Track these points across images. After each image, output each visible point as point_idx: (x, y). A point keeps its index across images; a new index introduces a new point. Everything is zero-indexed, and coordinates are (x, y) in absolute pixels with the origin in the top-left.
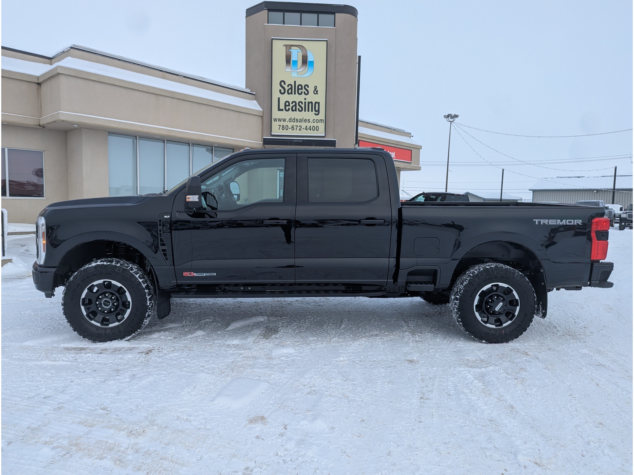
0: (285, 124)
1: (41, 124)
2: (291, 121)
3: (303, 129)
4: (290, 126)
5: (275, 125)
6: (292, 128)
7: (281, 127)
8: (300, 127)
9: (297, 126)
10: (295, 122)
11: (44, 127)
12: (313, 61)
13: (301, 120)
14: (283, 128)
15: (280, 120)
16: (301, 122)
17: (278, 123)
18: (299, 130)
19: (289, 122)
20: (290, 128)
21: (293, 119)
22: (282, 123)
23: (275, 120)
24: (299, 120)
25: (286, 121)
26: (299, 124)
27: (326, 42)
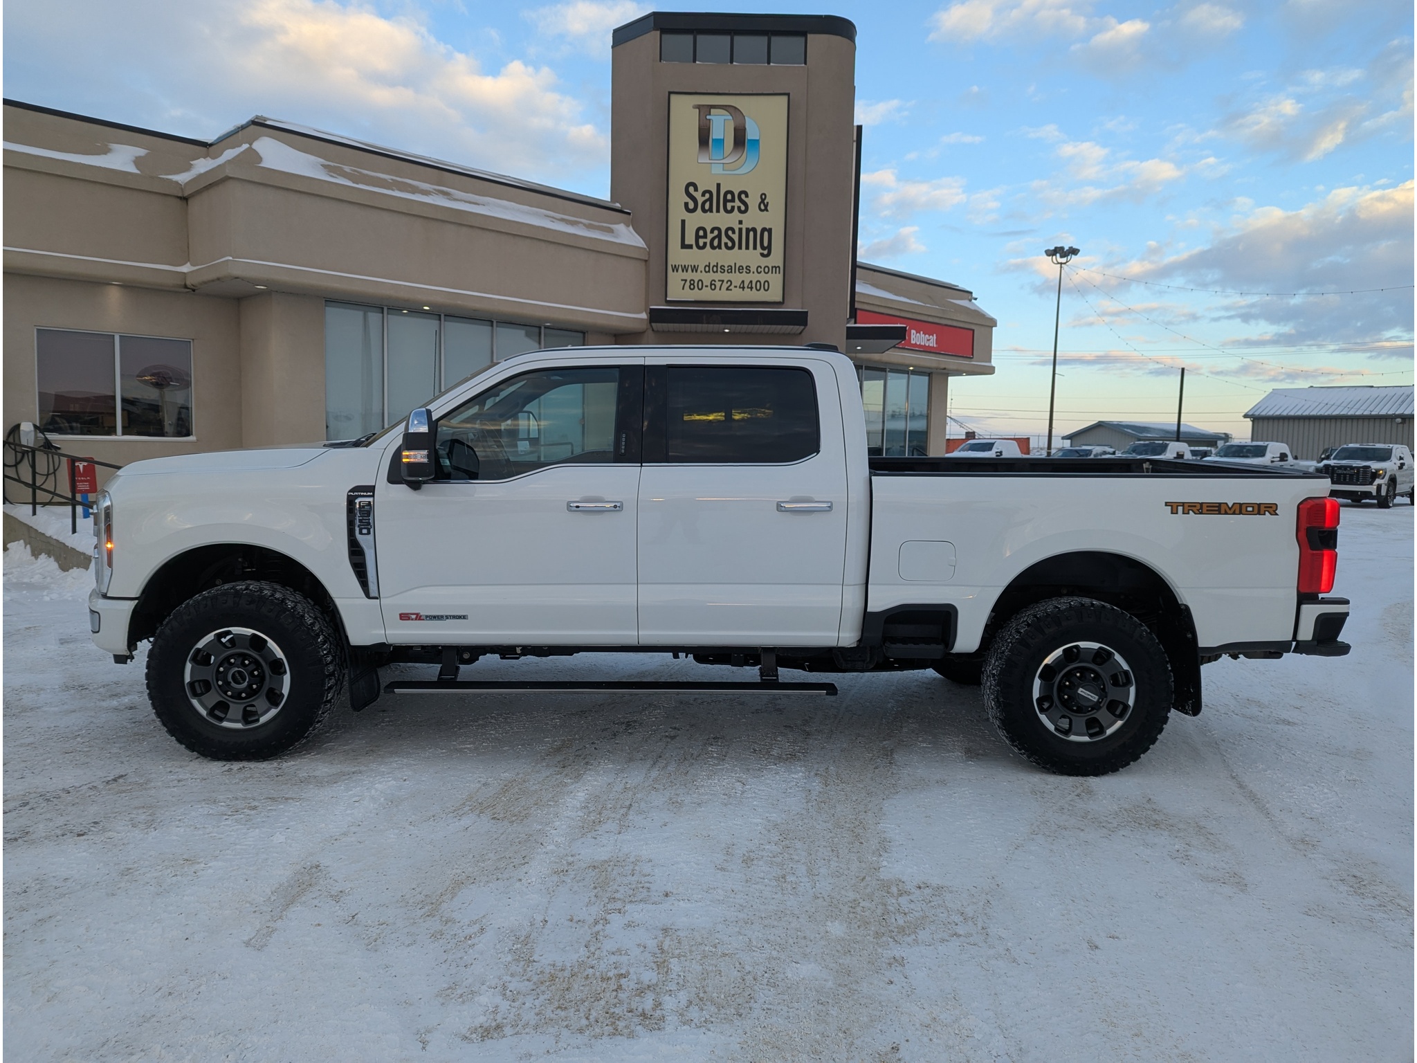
0: (696, 276)
1: (188, 283)
2: (709, 271)
3: (736, 287)
4: (707, 282)
5: (675, 279)
6: (711, 285)
7: (688, 284)
8: (729, 283)
9: (723, 281)
10: (717, 272)
11: (194, 290)
12: (758, 138)
14: (692, 287)
15: (685, 269)
16: (731, 272)
17: (681, 275)
18: (727, 289)
19: (706, 272)
20: (707, 286)
21: (714, 266)
22: (689, 275)
23: (675, 269)
24: (726, 269)
25: (699, 271)
26: (726, 276)
27: (785, 98)
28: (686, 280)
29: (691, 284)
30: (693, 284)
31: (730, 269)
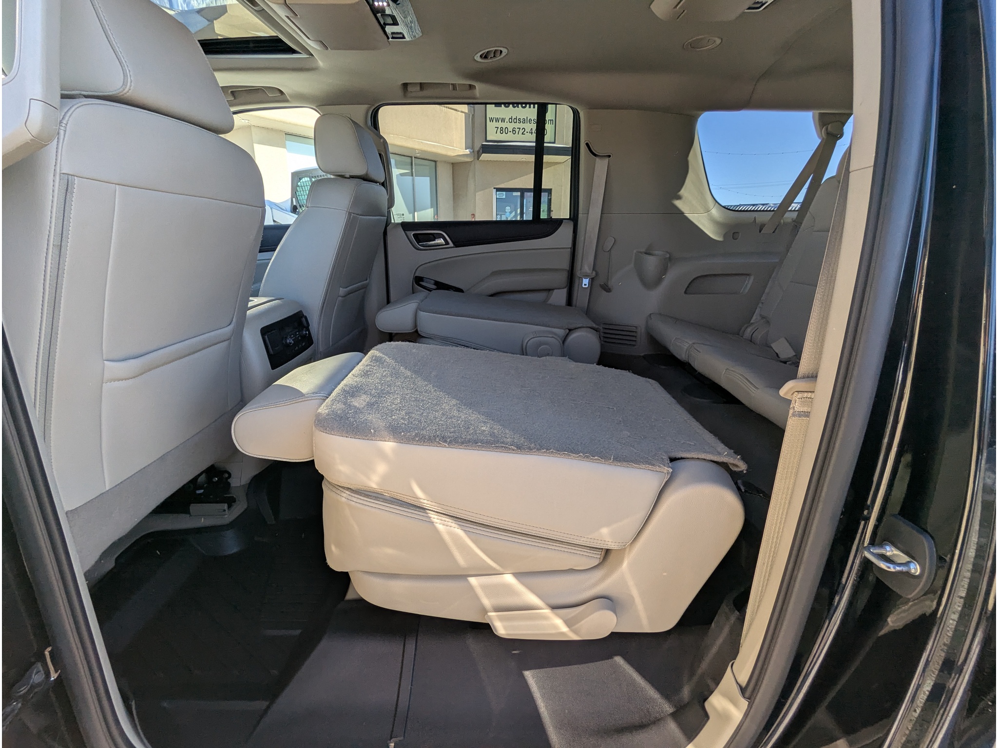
0: (504, 125)
2: (512, 122)
3: (527, 132)
4: (510, 129)
5: (491, 126)
6: (513, 131)
7: (499, 130)
8: (524, 130)
9: (520, 128)
10: (516, 122)
13: (525, 121)
14: (502, 132)
15: (497, 120)
16: (525, 123)
17: (495, 124)
18: (522, 134)
19: (510, 122)
20: (510, 132)
21: (515, 119)
22: (500, 124)
23: (491, 120)
24: (522, 120)
25: (506, 122)
26: (521, 125)
28: (498, 128)
29: (501, 130)
30: (502, 130)
31: (524, 121)
